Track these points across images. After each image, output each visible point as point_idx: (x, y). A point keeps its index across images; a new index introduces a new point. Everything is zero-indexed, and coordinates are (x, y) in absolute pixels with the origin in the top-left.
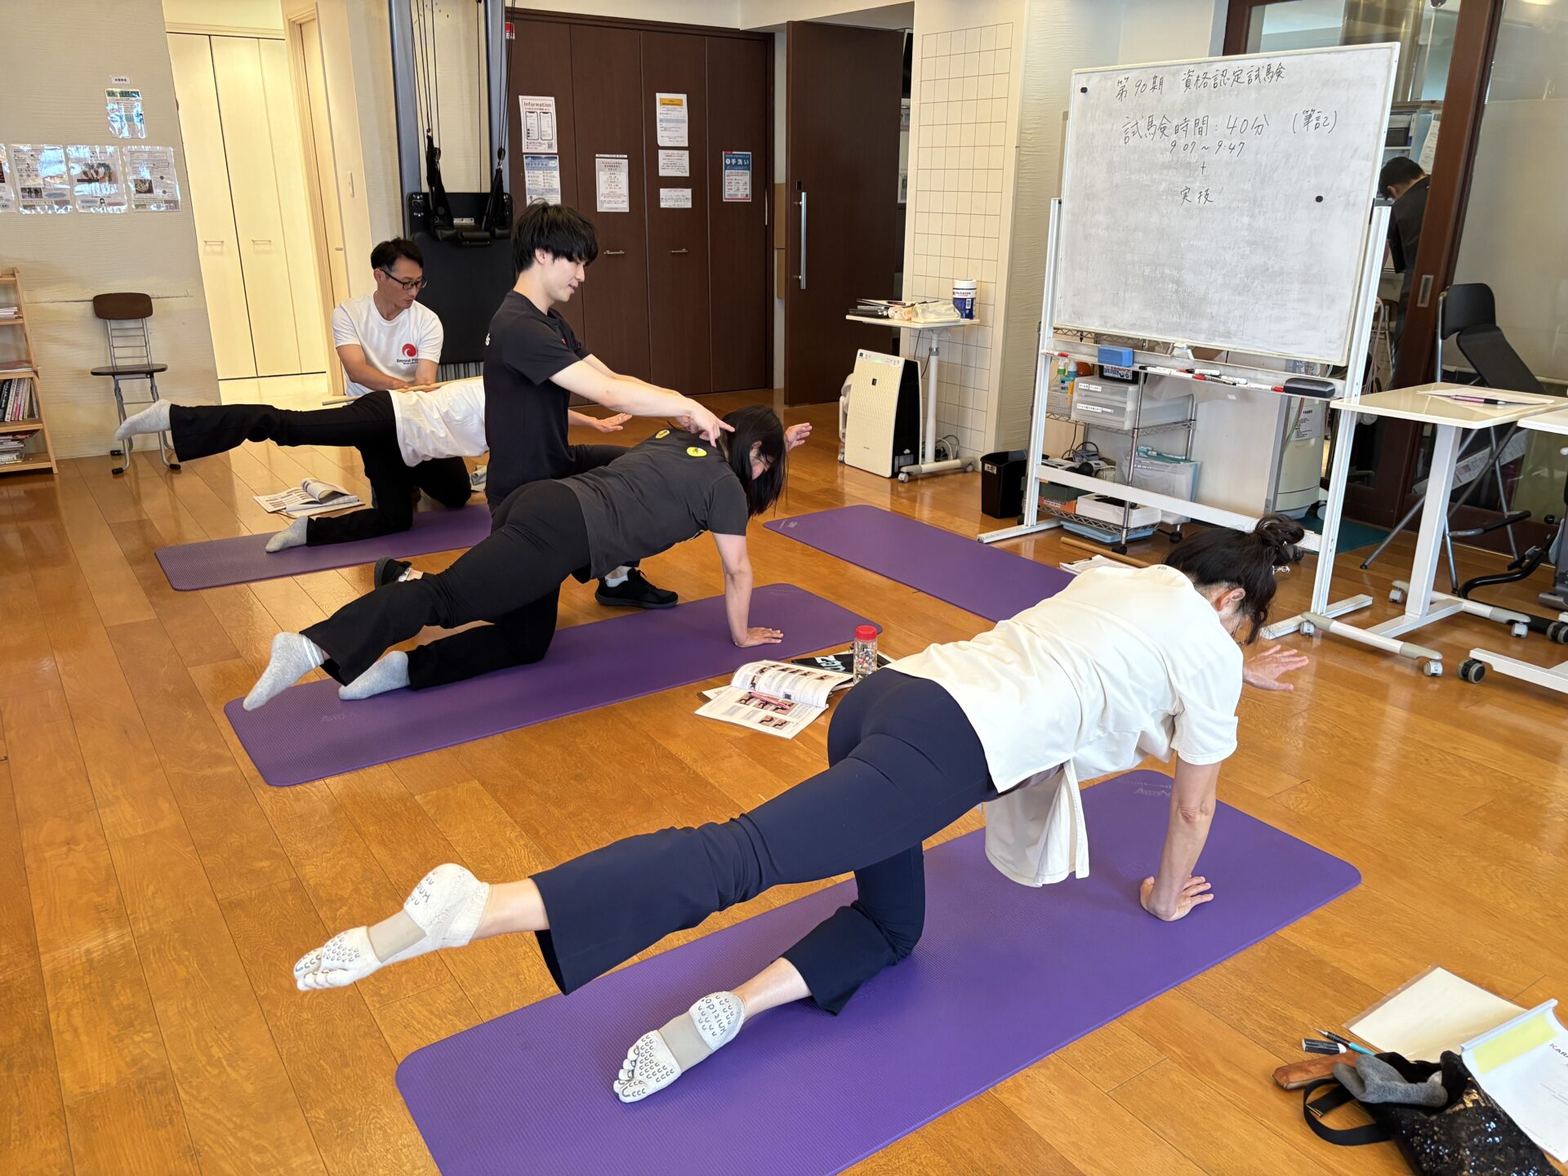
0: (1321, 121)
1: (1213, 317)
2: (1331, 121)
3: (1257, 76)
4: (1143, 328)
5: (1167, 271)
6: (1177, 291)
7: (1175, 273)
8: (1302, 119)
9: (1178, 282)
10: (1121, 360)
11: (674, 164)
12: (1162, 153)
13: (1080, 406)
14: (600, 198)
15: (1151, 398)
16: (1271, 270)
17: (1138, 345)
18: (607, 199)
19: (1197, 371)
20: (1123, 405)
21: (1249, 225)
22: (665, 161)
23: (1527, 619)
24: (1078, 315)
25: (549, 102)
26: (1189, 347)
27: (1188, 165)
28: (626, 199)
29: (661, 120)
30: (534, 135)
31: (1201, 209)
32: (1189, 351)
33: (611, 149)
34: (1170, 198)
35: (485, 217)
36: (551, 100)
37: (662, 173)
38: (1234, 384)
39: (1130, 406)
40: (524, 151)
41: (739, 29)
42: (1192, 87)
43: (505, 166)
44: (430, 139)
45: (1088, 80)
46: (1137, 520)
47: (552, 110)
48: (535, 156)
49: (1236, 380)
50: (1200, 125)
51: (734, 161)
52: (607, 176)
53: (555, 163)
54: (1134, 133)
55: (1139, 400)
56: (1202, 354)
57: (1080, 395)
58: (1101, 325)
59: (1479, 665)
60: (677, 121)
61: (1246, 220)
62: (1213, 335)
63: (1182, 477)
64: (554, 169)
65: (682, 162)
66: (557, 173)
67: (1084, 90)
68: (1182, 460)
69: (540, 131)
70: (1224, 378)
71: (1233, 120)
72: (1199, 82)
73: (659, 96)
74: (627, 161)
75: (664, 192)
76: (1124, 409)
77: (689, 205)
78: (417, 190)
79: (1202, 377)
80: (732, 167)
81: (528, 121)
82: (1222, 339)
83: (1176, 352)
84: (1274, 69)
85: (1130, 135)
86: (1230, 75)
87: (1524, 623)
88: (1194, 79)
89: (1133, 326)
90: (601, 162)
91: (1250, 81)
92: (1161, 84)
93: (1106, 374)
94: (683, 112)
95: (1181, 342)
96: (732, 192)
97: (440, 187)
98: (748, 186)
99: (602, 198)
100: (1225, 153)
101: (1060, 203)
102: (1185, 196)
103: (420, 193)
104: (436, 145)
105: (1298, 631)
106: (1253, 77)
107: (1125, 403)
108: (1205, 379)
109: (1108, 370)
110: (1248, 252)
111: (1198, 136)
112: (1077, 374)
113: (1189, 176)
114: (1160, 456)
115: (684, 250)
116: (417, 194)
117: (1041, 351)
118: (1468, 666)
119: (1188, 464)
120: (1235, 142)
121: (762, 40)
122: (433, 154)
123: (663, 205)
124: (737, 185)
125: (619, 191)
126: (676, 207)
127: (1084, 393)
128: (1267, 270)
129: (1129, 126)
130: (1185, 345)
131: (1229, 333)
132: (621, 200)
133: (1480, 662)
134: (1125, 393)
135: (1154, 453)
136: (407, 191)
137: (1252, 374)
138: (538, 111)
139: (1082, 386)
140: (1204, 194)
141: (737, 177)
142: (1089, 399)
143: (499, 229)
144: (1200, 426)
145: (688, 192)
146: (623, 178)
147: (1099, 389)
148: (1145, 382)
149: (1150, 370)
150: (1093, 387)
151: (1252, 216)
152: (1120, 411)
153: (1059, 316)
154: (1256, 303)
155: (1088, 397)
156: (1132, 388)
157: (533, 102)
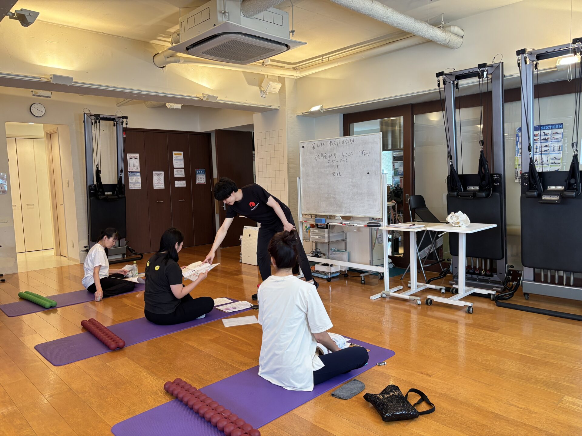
0: (366, 153)
1: (345, 207)
2: (368, 153)
3: (348, 142)
4: (327, 212)
5: (331, 195)
6: (335, 201)
7: (334, 196)
8: (361, 153)
9: (335, 198)
10: (322, 222)
11: (179, 173)
12: (326, 163)
13: (312, 236)
14: (154, 185)
15: (332, 233)
16: (359, 193)
17: (327, 217)
18: (157, 185)
19: (343, 223)
20: (324, 235)
21: (352, 181)
22: (176, 172)
23: (445, 288)
24: (308, 210)
25: (137, 155)
26: (340, 216)
27: (333, 166)
28: (163, 184)
29: (174, 160)
30: (132, 165)
31: (338, 178)
32: (340, 218)
33: (158, 169)
34: (330, 175)
35: (116, 192)
36: (138, 155)
37: (175, 176)
38: (354, 226)
39: (326, 235)
40: (128, 171)
41: (199, 133)
42: (332, 145)
43: (123, 175)
44: (98, 168)
45: (304, 144)
46: (333, 270)
47: (138, 158)
48: (132, 172)
49: (354, 224)
50: (335, 155)
51: (199, 172)
52: (157, 178)
53: (139, 174)
54: (318, 158)
55: (329, 233)
56: (344, 218)
57: (312, 233)
58: (315, 212)
59: (430, 300)
60: (180, 160)
61: (350, 180)
62: (346, 212)
63: (345, 256)
64: (139, 176)
65: (182, 172)
66: (140, 177)
67: (303, 147)
68: (344, 251)
69: (134, 164)
70: (351, 224)
71: (343, 154)
72: (333, 144)
73: (174, 152)
74: (163, 173)
75: (176, 182)
76: (325, 236)
77: (185, 186)
78: (92, 184)
79: (345, 224)
80: (199, 173)
81: (130, 161)
82: (349, 213)
83: (337, 218)
84: (352, 140)
85: (317, 158)
86: (341, 142)
87: (444, 289)
88: (332, 143)
89: (324, 212)
90: (154, 173)
91: (346, 143)
92: (323, 145)
93: (319, 227)
94: (182, 157)
95: (338, 215)
96: (199, 181)
97: (101, 182)
98: (205, 179)
99: (155, 185)
100: (342, 162)
101: (300, 178)
102: (334, 174)
103: (93, 185)
104: (99, 169)
105: (381, 297)
106: (347, 142)
107: (325, 234)
108: (346, 225)
109: (319, 226)
110: (352, 189)
111: (335, 158)
112: (310, 227)
113: (334, 169)
114: (338, 251)
115: (184, 200)
116: (92, 185)
117: (299, 221)
118: (427, 300)
119: (346, 252)
120: (345, 159)
121: (207, 135)
122: (98, 172)
123: (176, 186)
124: (201, 179)
125: (161, 182)
126: (181, 186)
127: (313, 233)
128: (358, 193)
129: (316, 156)
130: (339, 216)
131: (350, 211)
132: (161, 185)
133: (431, 299)
134: (324, 231)
135: (336, 250)
136: (88, 185)
137: (358, 222)
138: (133, 158)
139: (312, 230)
140: (338, 173)
141: (201, 177)
142: (315, 234)
143: (121, 195)
144: (348, 240)
145: (184, 182)
146: (162, 178)
147: (317, 231)
148: (330, 228)
149: (330, 224)
150: (315, 231)
151: (352, 179)
152: (324, 237)
153: (303, 211)
154: (356, 202)
155: (314, 233)
156: (326, 230)
157: (131, 155)
